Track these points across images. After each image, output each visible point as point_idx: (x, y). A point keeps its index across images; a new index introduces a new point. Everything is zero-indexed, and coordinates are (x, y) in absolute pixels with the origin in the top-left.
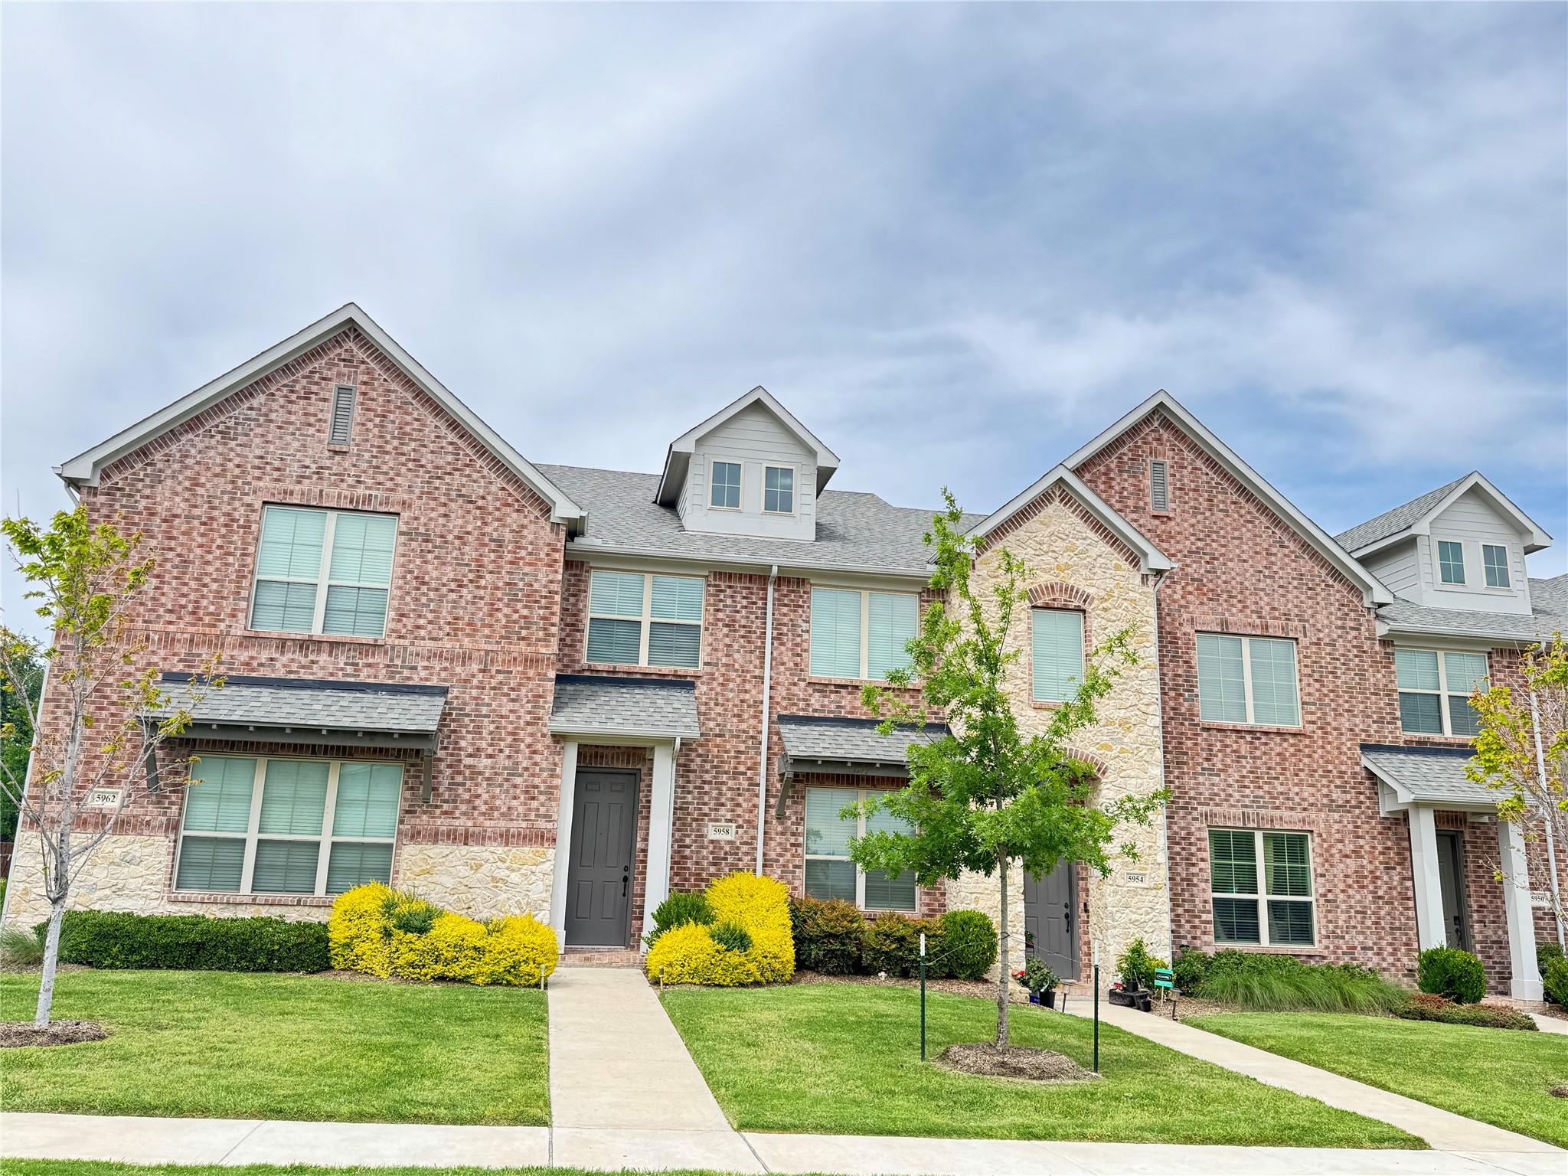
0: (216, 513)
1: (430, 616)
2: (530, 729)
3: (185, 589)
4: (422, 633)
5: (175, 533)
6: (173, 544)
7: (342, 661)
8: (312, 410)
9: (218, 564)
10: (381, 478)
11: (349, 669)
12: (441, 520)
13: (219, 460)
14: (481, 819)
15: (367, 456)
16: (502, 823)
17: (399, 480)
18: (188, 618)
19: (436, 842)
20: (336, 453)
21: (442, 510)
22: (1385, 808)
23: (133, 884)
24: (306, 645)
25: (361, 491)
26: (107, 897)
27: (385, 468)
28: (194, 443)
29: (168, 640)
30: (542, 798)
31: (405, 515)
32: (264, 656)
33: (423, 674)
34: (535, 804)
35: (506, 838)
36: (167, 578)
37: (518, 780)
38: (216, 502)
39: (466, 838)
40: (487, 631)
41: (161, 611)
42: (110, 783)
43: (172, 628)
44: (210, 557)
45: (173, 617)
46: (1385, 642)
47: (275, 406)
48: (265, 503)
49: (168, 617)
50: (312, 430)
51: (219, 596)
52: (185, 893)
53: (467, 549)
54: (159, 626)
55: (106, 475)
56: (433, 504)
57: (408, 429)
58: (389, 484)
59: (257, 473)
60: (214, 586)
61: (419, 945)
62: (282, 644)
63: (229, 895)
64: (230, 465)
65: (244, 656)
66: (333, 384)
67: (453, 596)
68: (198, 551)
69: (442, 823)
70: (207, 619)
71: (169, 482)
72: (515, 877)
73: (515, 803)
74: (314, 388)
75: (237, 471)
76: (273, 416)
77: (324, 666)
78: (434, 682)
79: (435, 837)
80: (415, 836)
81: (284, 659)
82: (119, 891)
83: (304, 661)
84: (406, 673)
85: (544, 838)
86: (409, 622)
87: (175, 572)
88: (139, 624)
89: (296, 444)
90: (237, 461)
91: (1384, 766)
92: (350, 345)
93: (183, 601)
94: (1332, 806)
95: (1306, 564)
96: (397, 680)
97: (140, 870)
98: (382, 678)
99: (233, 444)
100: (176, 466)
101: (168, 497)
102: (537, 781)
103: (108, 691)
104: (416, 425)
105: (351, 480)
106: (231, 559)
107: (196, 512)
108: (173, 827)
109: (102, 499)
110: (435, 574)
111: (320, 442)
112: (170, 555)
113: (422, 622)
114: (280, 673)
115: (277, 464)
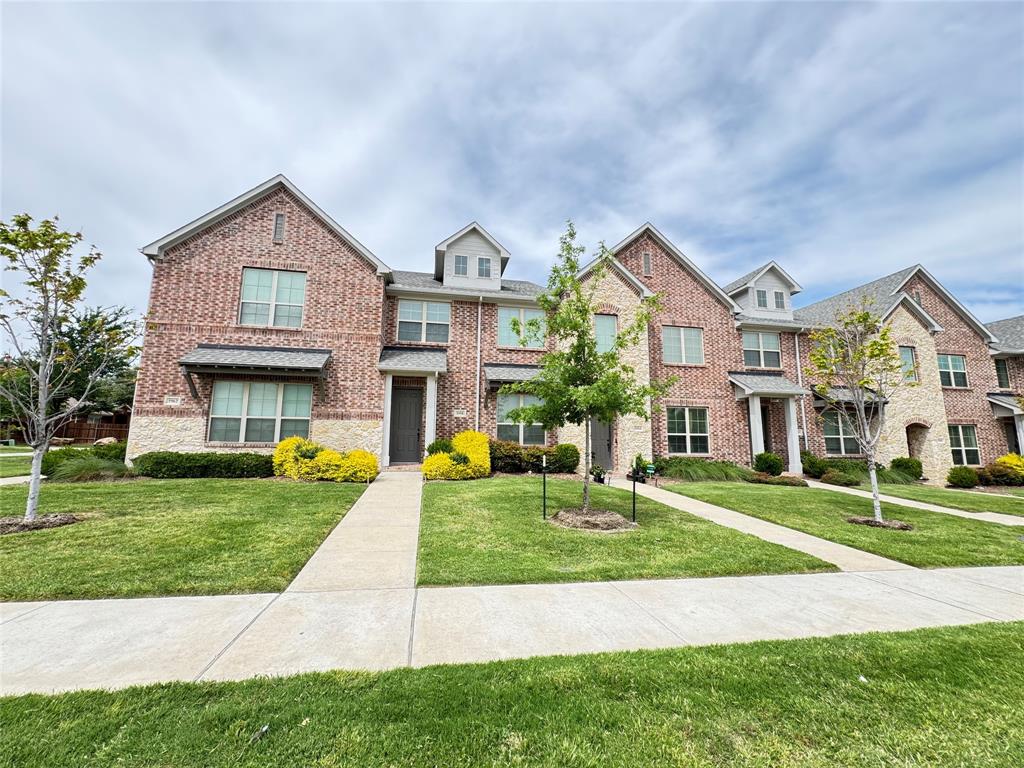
0: (221, 271)
1: (322, 318)
2: (370, 369)
3: (207, 306)
4: (319, 326)
5: (201, 280)
6: (200, 285)
7: (282, 338)
8: (265, 224)
9: (222, 295)
10: (298, 256)
11: (286, 342)
12: (326, 275)
13: (221, 247)
14: (348, 408)
15: (291, 246)
16: (358, 410)
17: (306, 256)
18: (209, 319)
19: (328, 418)
20: (277, 244)
21: (327, 270)
22: (739, 396)
23: (188, 439)
24: (265, 331)
25: (289, 262)
26: (175, 446)
27: (299, 251)
28: (209, 239)
29: (200, 329)
30: (376, 399)
31: (309, 272)
32: (246, 336)
33: (320, 344)
34: (373, 402)
35: (360, 416)
36: (198, 301)
37: (365, 391)
38: (221, 267)
39: (342, 417)
40: (348, 325)
41: (196, 316)
42: (175, 394)
43: (201, 324)
44: (218, 292)
45: (202, 319)
46: (738, 329)
47: (247, 222)
48: (244, 267)
49: (199, 319)
50: (265, 234)
51: (223, 309)
52: (212, 443)
53: (338, 288)
54: (196, 323)
55: (167, 254)
56: (322, 267)
57: (309, 233)
58: (302, 258)
59: (240, 253)
60: (221, 305)
61: (310, 464)
62: (254, 331)
63: (234, 443)
64: (227, 250)
65: (236, 336)
66: (274, 213)
67: (332, 309)
68: (213, 289)
69: (331, 410)
70: (218, 320)
71: (197, 257)
72: (365, 434)
73: (364, 401)
74: (266, 215)
75: (230, 252)
76: (246, 227)
77: (274, 340)
78: (325, 348)
79: (328, 416)
80: (319, 416)
81: (255, 338)
82: (181, 443)
83: (264, 338)
84: (312, 344)
85: (377, 416)
86: (313, 321)
87: (202, 298)
88: (186, 322)
89: (258, 240)
90: (230, 247)
91: (738, 380)
92: (282, 195)
93: (206, 312)
94: (716, 397)
95: (707, 298)
96: (308, 347)
97: (191, 433)
98: (301, 346)
99: (227, 240)
101: (197, 264)
102: (374, 392)
103: (172, 352)
104: (314, 231)
105: (284, 257)
106: (228, 292)
107: (211, 271)
108: (206, 413)
109: (165, 265)
110: (324, 299)
111: (269, 239)
112: (199, 290)
113: (318, 321)
114: (254, 344)
115: (249, 249)
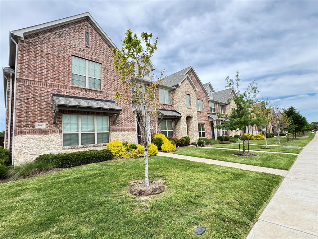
0: (60, 55)
1: (110, 86)
3: (55, 73)
8: (80, 35)
9: (63, 68)
10: (97, 55)
14: (124, 127)
17: (101, 56)
18: (57, 81)
20: (87, 47)
22: (210, 120)
24: (86, 90)
25: (93, 57)
26: (46, 150)
27: (97, 53)
29: (52, 85)
31: (103, 64)
33: (110, 98)
34: (132, 124)
35: (128, 130)
38: (60, 52)
39: (122, 130)
41: (49, 78)
43: (53, 83)
44: (60, 66)
45: (53, 80)
47: (71, 32)
48: (72, 55)
49: (51, 80)
50: (81, 40)
52: (66, 147)
55: (26, 37)
56: (108, 63)
60: (63, 73)
64: (62, 44)
65: (73, 91)
69: (117, 128)
70: (62, 81)
72: (130, 137)
73: (129, 124)
74: (80, 30)
75: (64, 46)
76: (71, 34)
77: (91, 95)
79: (117, 131)
80: (113, 131)
81: (82, 93)
82: (49, 149)
83: (86, 94)
86: (106, 87)
88: (43, 81)
89: (78, 43)
92: (86, 22)
93: (55, 76)
96: (106, 99)
97: (53, 143)
100: (47, 40)
103: (37, 98)
104: (102, 45)
105: (91, 54)
106: (66, 67)
107: (55, 54)
108: (60, 132)
110: (110, 77)
111: (83, 43)
115: (74, 46)
